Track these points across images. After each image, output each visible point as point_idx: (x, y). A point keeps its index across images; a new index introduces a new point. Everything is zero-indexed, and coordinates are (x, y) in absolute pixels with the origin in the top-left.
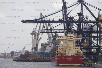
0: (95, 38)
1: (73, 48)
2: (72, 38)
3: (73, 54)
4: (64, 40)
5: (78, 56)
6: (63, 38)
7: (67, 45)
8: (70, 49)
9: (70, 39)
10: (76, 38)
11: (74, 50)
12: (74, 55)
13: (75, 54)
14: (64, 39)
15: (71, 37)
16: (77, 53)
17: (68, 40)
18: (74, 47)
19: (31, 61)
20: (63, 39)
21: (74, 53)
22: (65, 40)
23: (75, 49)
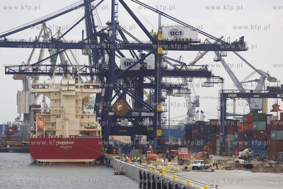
0: (172, 90)
1: (74, 116)
2: (73, 88)
3: (76, 131)
4: (53, 95)
5: (87, 137)
6: (50, 90)
7: (58, 109)
8: (66, 119)
9: (68, 90)
10: (84, 90)
11: (78, 120)
12: (78, 134)
13: (82, 132)
14: (53, 92)
15: (69, 85)
16: (86, 130)
17: (62, 94)
18: (77, 112)
19: (8, 152)
20: (50, 92)
21: (78, 128)
22: (56, 93)
23: (82, 118)
